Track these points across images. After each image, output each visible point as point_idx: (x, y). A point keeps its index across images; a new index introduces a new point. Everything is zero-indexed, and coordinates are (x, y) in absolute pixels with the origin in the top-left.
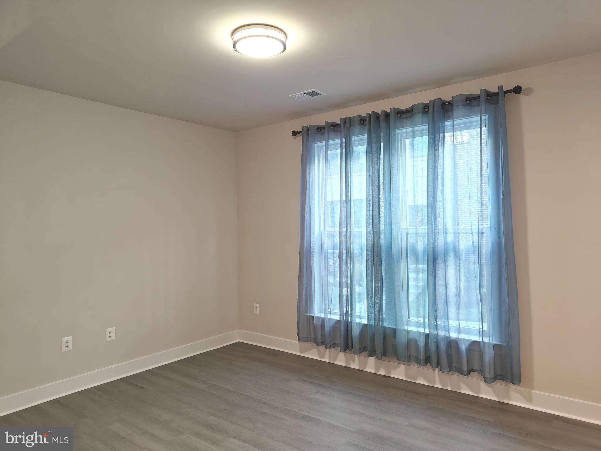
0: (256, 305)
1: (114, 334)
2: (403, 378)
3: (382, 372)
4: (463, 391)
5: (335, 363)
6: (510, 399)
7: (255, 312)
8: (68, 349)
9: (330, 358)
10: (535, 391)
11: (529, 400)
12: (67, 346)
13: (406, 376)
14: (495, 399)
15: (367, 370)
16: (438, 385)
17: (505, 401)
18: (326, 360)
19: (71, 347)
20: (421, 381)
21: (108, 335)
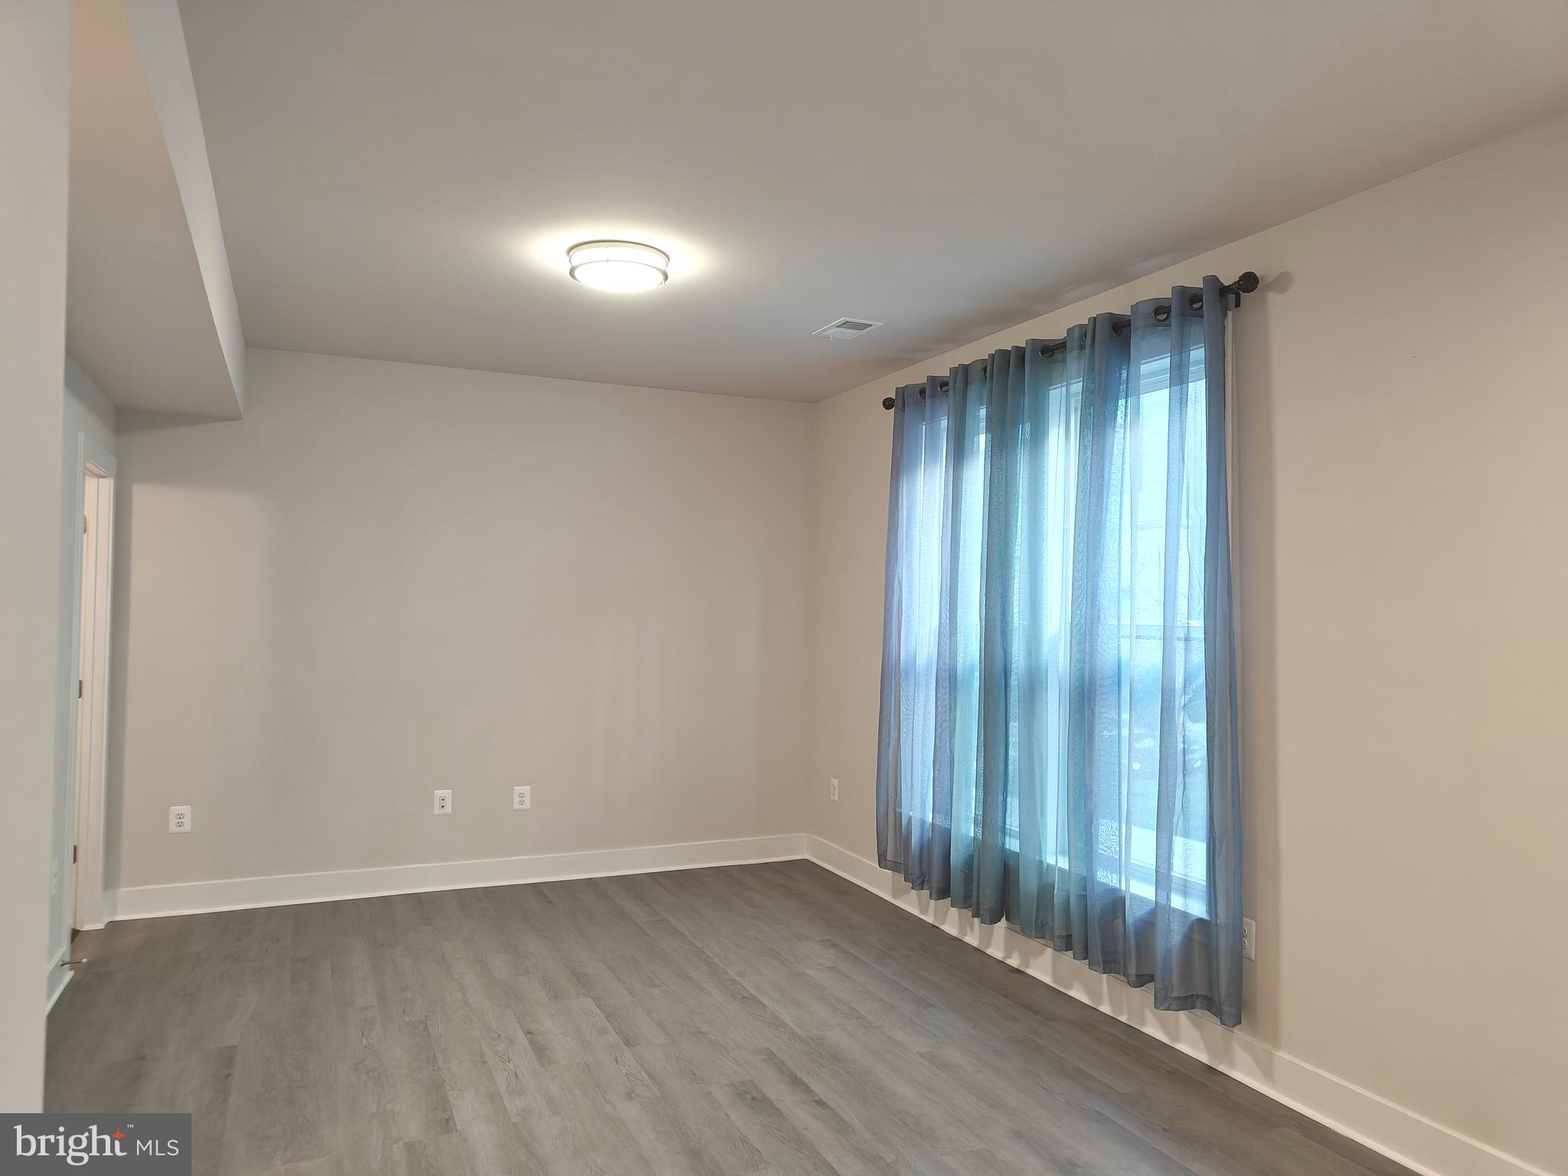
0: (835, 781)
1: (527, 799)
2: (1047, 980)
3: (1014, 962)
4: (1148, 1030)
5: (942, 927)
6: (1232, 1065)
7: (832, 797)
8: (443, 811)
9: (936, 917)
10: (1281, 1054)
11: (1267, 1071)
12: (443, 807)
13: (1055, 976)
14: (1204, 1058)
15: (991, 951)
16: (1105, 1009)
17: (1221, 1068)
18: (929, 919)
19: (448, 809)
20: (1077, 993)
21: (517, 799)
